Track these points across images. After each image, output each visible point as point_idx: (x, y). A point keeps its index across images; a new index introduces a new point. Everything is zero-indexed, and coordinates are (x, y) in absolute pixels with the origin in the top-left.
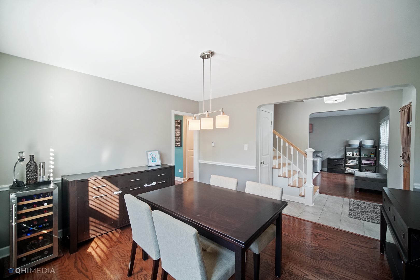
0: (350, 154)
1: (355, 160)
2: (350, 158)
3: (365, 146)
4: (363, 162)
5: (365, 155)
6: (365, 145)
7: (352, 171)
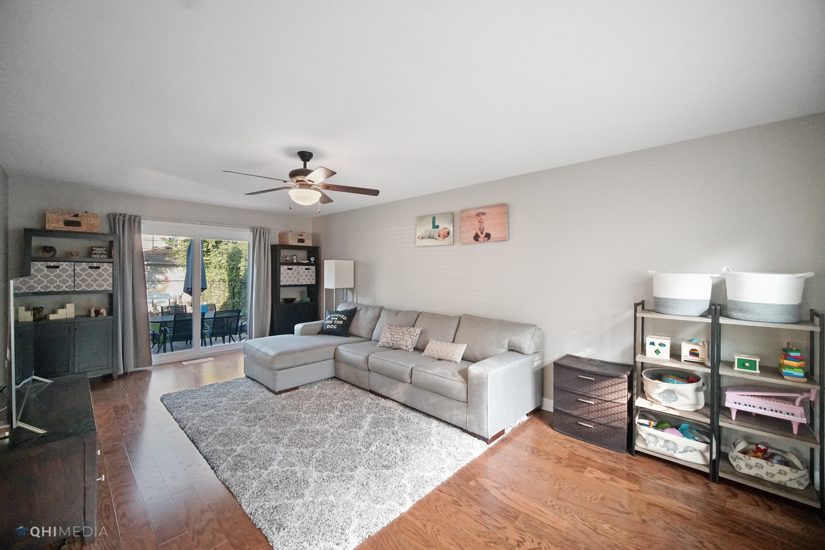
0: (660, 348)
1: (689, 388)
2: (660, 374)
3: (742, 310)
4: (734, 400)
5: (742, 364)
6: (741, 307)
7: (671, 446)
